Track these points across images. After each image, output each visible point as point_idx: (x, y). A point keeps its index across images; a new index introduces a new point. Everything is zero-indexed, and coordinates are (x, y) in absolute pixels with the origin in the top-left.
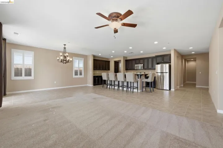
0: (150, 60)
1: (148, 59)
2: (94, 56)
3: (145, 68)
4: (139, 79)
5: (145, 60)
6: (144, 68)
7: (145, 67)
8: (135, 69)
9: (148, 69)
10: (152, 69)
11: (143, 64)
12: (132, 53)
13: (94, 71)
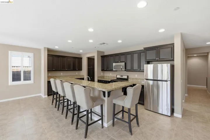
0: (136, 56)
1: (131, 53)
2: (49, 50)
3: (128, 69)
4: (106, 99)
5: (128, 56)
6: (126, 70)
7: (129, 67)
8: (114, 70)
9: (132, 70)
10: (139, 71)
11: (124, 63)
12: (104, 44)
13: (48, 73)
